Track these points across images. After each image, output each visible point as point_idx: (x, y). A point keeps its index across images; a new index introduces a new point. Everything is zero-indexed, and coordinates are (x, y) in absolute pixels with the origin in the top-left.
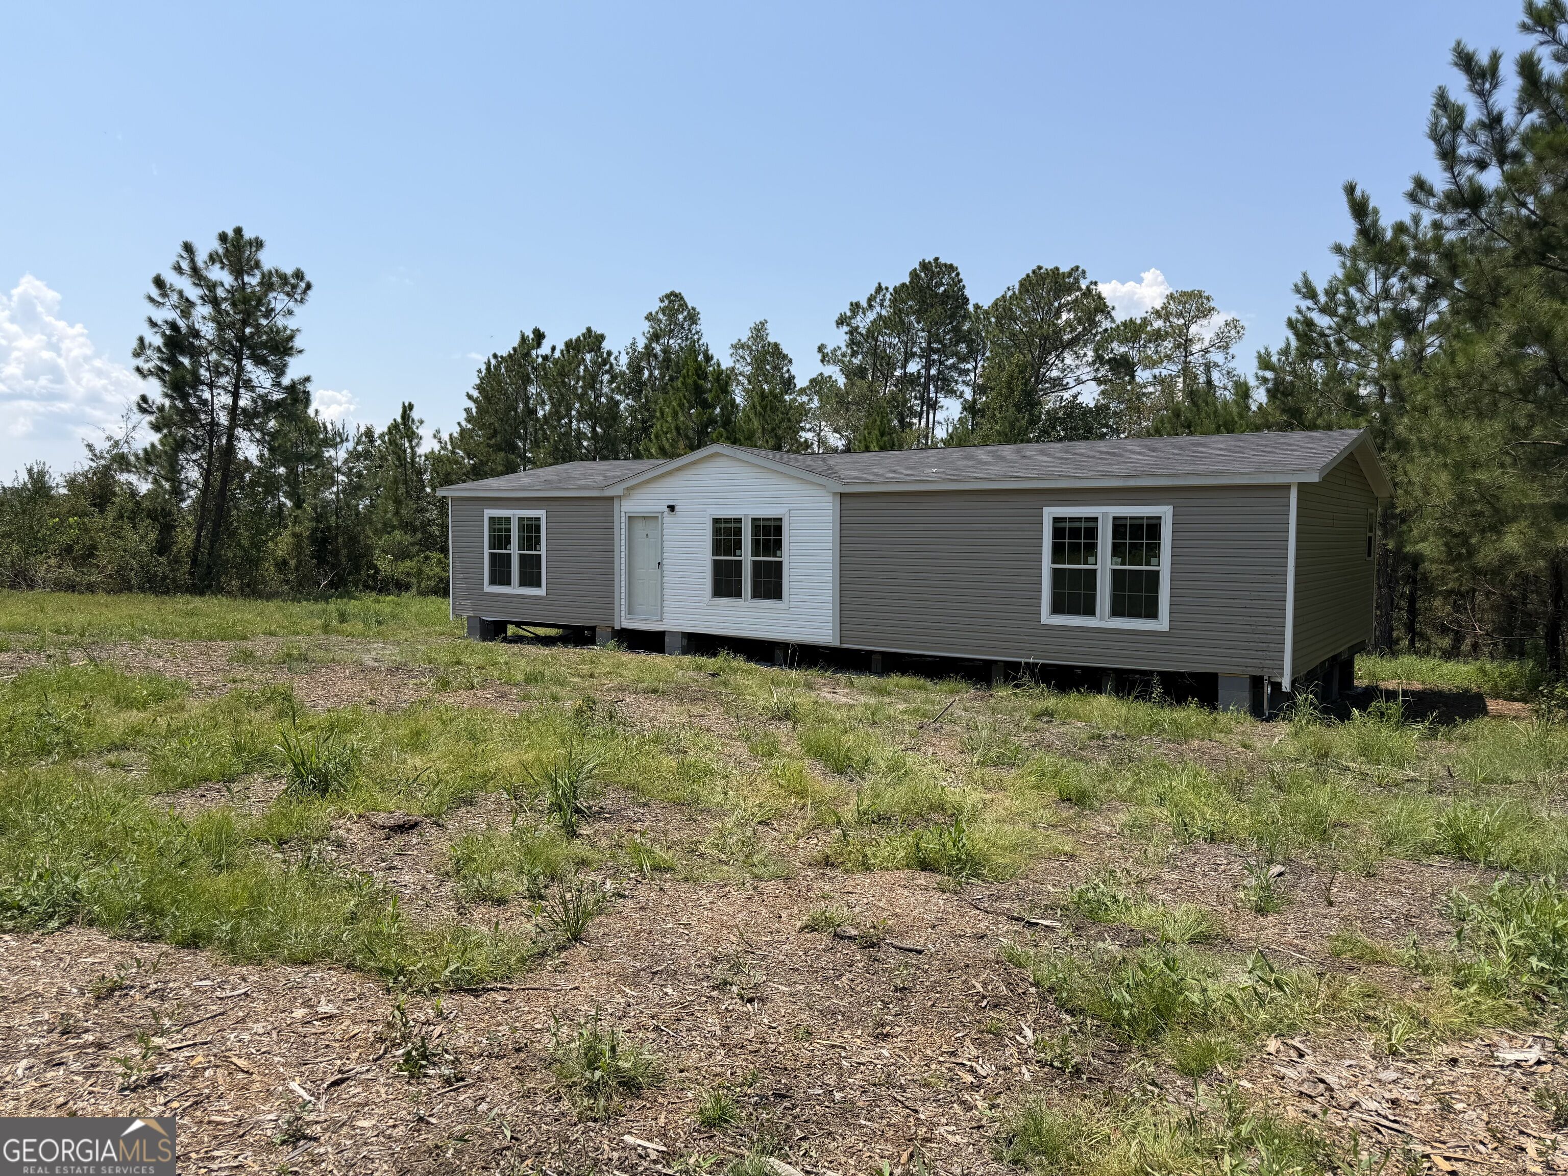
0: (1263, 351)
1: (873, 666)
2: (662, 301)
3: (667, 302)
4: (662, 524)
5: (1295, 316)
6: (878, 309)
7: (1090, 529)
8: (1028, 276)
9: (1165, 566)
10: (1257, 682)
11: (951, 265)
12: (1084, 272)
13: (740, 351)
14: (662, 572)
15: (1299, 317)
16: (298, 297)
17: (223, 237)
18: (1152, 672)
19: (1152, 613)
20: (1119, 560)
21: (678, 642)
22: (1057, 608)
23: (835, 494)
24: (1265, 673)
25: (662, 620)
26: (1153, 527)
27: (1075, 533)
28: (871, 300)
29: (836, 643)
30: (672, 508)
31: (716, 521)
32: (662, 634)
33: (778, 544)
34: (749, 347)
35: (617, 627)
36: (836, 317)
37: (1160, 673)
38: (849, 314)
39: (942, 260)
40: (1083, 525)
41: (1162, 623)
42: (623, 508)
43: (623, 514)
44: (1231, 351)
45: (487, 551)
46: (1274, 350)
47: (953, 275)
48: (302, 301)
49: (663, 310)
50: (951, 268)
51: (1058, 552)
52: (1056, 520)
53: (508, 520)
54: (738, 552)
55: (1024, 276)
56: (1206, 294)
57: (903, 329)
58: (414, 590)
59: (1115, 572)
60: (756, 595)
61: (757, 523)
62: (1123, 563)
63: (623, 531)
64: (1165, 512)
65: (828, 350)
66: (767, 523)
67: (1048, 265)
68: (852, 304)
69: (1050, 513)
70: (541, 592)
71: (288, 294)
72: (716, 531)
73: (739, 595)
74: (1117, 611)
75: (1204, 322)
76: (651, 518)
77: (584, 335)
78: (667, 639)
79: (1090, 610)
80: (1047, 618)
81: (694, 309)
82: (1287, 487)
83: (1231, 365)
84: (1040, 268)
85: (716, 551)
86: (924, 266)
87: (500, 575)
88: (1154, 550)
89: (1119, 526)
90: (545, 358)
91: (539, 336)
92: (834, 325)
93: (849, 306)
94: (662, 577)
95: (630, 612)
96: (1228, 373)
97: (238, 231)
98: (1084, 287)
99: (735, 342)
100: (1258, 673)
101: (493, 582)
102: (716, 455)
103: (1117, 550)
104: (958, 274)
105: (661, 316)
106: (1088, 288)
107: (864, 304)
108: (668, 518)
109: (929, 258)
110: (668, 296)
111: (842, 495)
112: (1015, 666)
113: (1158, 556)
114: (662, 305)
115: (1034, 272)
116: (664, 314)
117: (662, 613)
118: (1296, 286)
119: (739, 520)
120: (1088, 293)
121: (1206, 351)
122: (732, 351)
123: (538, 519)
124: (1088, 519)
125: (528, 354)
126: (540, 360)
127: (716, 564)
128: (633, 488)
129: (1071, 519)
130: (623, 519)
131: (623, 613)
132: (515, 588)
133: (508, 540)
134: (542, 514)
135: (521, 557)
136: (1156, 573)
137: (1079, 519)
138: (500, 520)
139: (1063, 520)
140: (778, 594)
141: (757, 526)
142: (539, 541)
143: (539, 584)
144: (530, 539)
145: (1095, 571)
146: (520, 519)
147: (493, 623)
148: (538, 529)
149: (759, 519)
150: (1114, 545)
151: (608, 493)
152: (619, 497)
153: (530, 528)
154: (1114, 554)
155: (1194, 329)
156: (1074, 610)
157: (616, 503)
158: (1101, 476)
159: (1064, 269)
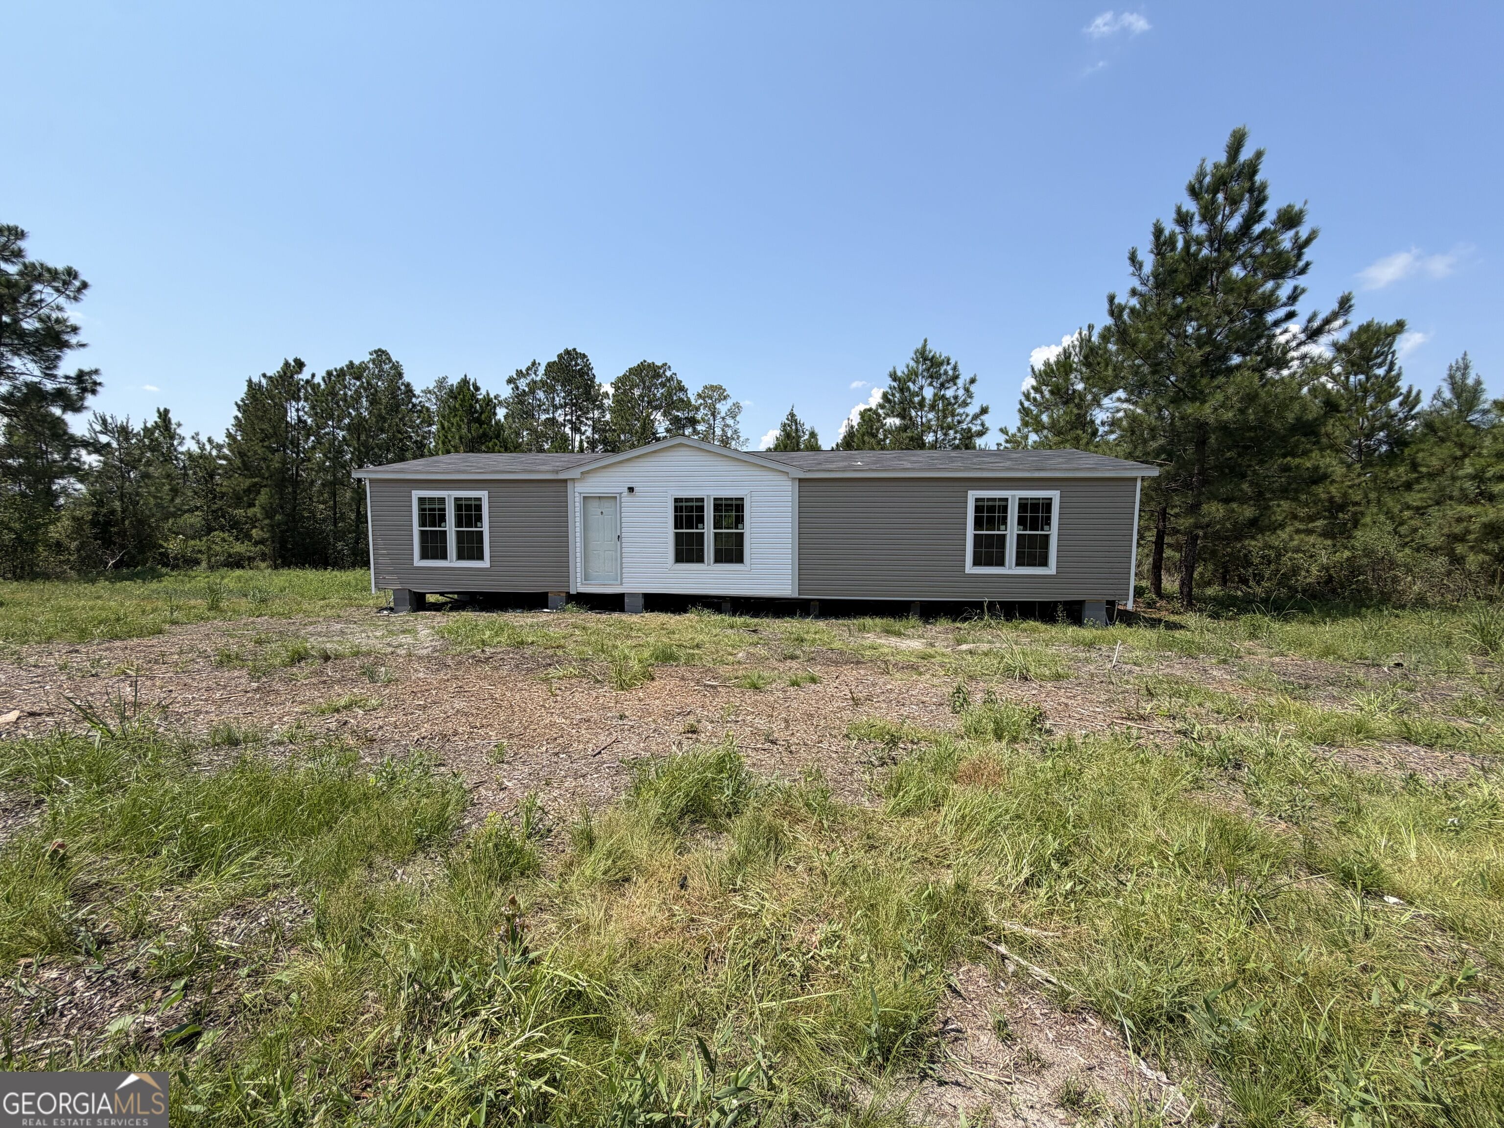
1: (812, 610)
2: (371, 354)
3: (375, 355)
4: (621, 503)
6: (534, 376)
7: (1001, 506)
9: (1054, 531)
10: (1110, 605)
11: (584, 354)
12: (670, 366)
14: (622, 543)
16: (70, 293)
18: (1056, 603)
19: (1044, 563)
20: (1023, 527)
21: (641, 602)
22: (977, 562)
23: (794, 479)
24: (1116, 599)
25: (621, 584)
26: (1047, 504)
27: (991, 509)
28: (528, 369)
29: (797, 595)
30: (631, 490)
31: (676, 500)
32: (621, 595)
33: (740, 520)
35: (573, 591)
36: (507, 378)
38: (515, 376)
39: (578, 351)
40: (997, 503)
41: (1051, 569)
42: (578, 490)
43: (577, 494)
45: (416, 529)
47: (585, 360)
48: (76, 299)
49: (373, 361)
50: (584, 356)
51: (978, 524)
52: (977, 500)
53: (442, 500)
54: (700, 526)
55: (636, 365)
56: (724, 388)
58: (204, 564)
59: (1019, 536)
60: (720, 558)
61: (719, 502)
62: (1025, 530)
63: (577, 509)
64: (1055, 495)
65: (502, 398)
66: (729, 502)
67: (650, 361)
69: (972, 495)
70: (486, 563)
71: (56, 289)
72: (677, 509)
73: (700, 559)
74: (1019, 563)
75: (723, 402)
76: (608, 498)
77: (346, 366)
78: (626, 600)
79: (1001, 563)
80: (970, 568)
81: (397, 362)
82: (1135, 479)
84: (645, 361)
85: (678, 524)
86: (567, 352)
87: (433, 550)
88: (1047, 521)
89: (1023, 505)
90: (307, 382)
91: (300, 365)
92: (506, 383)
93: (515, 372)
94: (622, 548)
95: (587, 577)
100: (1111, 598)
101: (424, 556)
102: (681, 445)
103: (1022, 521)
104: (589, 360)
106: (671, 376)
107: (524, 371)
108: (626, 498)
109: (570, 348)
110: (376, 352)
111: (800, 480)
113: (1049, 524)
114: (372, 357)
115: (641, 363)
116: (374, 364)
117: (622, 579)
119: (702, 500)
120: (671, 379)
121: (723, 418)
123: (480, 499)
124: (1000, 500)
125: (292, 377)
126: (301, 383)
127: (677, 534)
128: (588, 472)
129: (989, 500)
130: (577, 499)
131: (579, 580)
132: (452, 562)
133: (442, 518)
134: (483, 495)
135: (458, 533)
136: (1047, 536)
137: (994, 500)
138: (432, 500)
139: (982, 500)
140: (738, 558)
141: (720, 505)
142: (479, 518)
143: (481, 557)
144: (469, 517)
145: (1004, 536)
146: (457, 499)
147: (425, 594)
148: (479, 508)
149: (721, 499)
150: (1019, 517)
151: (562, 476)
152: (573, 479)
153: (468, 507)
154: (1019, 524)
155: (718, 406)
156: (989, 563)
157: (570, 485)
158: (1008, 469)
159: (658, 363)
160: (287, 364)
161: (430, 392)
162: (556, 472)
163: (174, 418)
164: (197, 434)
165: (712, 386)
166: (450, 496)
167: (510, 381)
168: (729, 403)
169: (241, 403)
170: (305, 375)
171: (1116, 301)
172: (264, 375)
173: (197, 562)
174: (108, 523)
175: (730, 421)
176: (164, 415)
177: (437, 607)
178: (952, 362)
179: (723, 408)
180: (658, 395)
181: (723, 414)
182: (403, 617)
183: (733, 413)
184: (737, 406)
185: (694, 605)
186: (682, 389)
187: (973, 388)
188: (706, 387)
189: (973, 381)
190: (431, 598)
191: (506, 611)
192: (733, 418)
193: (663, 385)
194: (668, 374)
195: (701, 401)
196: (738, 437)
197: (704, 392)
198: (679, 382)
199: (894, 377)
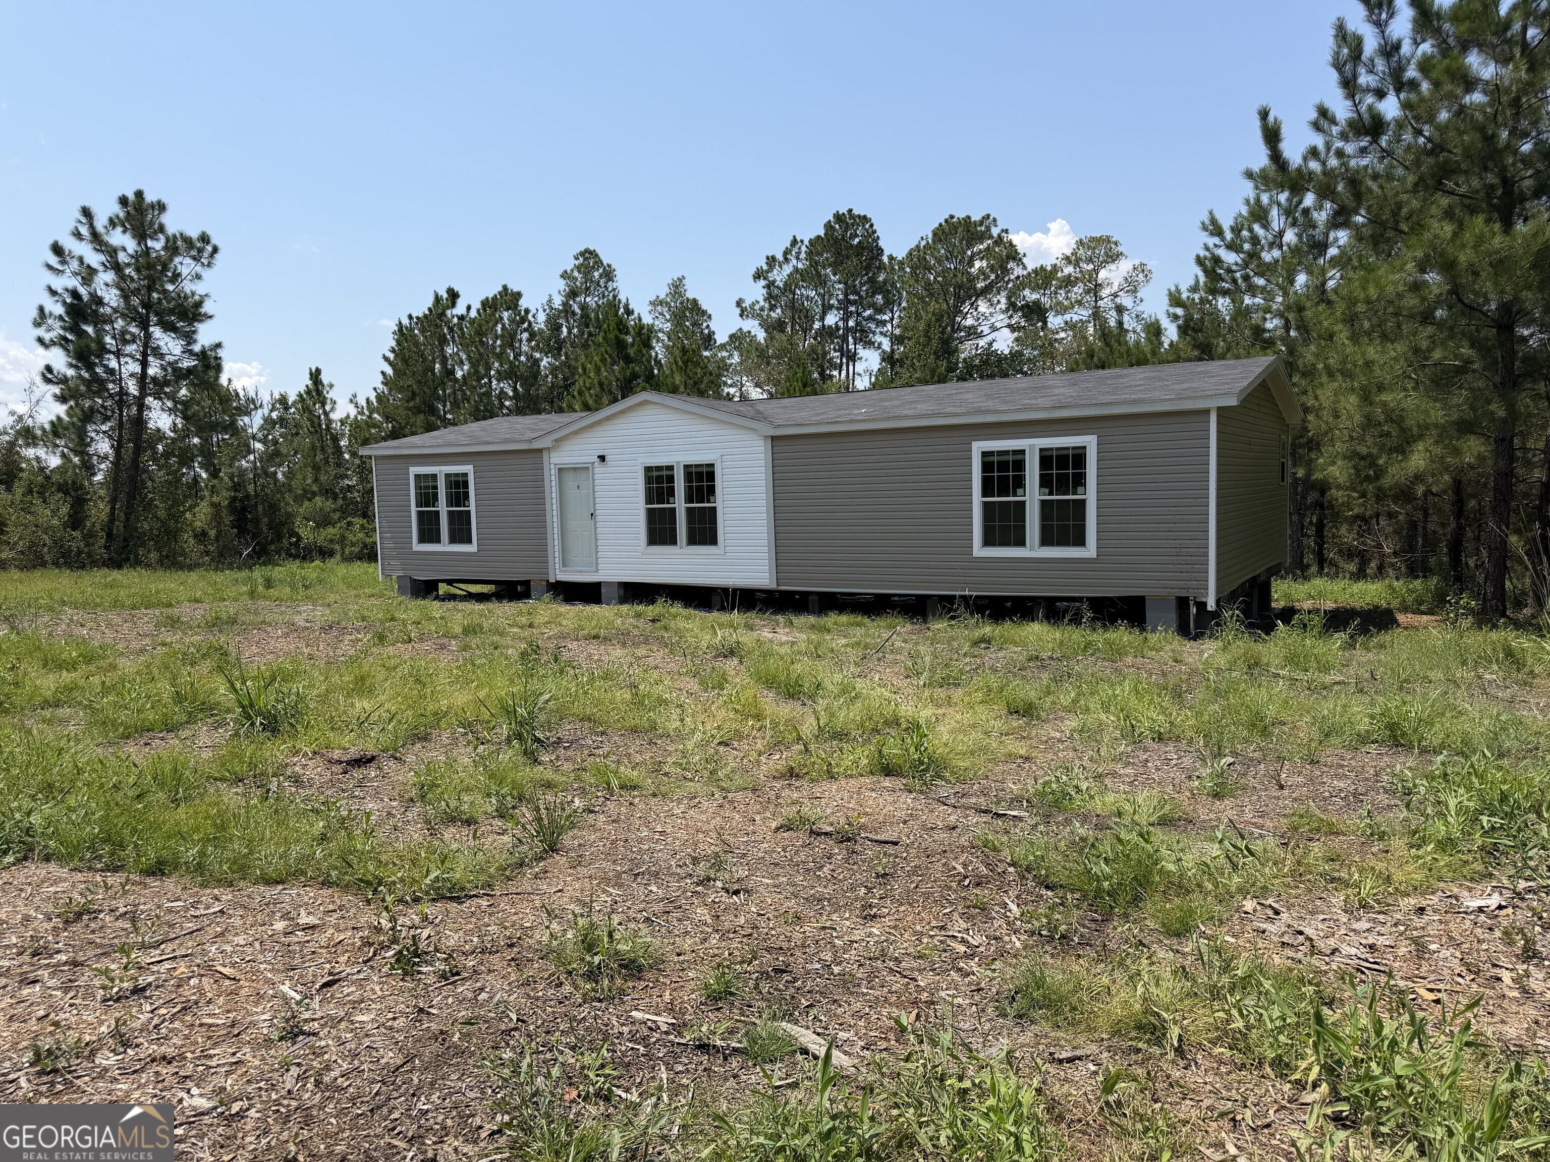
0: (1173, 289)
1: (810, 606)
2: (577, 258)
3: (581, 259)
4: (593, 474)
5: (1203, 253)
6: (794, 261)
7: (1017, 461)
8: (941, 225)
9: (1091, 494)
10: (1182, 603)
11: (865, 217)
12: (995, 220)
13: (659, 308)
14: (596, 522)
15: (1207, 254)
16: (205, 261)
17: (123, 201)
18: (1080, 599)
19: (1080, 541)
20: (1047, 491)
21: (615, 592)
22: (988, 541)
23: (766, 437)
24: (1191, 594)
25: (597, 571)
26: (1079, 457)
27: (1003, 466)
28: (786, 253)
29: (773, 586)
30: (602, 458)
31: (648, 469)
32: (598, 584)
33: (712, 490)
34: (667, 304)
35: (552, 580)
36: (753, 271)
37: (1088, 599)
38: (765, 267)
39: (856, 212)
40: (1011, 458)
41: (1090, 550)
42: (554, 460)
43: (552, 466)
44: (1139, 295)
45: (414, 509)
46: (1184, 288)
47: (867, 226)
49: (578, 268)
50: (865, 219)
51: (987, 486)
52: (984, 454)
53: (434, 477)
54: (671, 499)
55: (937, 225)
56: (1114, 239)
57: (819, 281)
58: (338, 557)
59: (1043, 503)
60: (693, 540)
61: (690, 470)
62: (1051, 493)
63: (553, 483)
64: (1089, 442)
65: (746, 304)
66: (700, 470)
67: (960, 214)
68: (768, 258)
69: (979, 447)
70: (472, 548)
72: (649, 480)
73: (673, 541)
74: (1046, 541)
75: (1112, 267)
76: (581, 469)
77: (500, 293)
78: (603, 590)
79: (1021, 542)
80: (979, 550)
81: (609, 266)
82: (1207, 412)
83: (1139, 308)
84: (952, 217)
85: (649, 500)
86: (838, 217)
87: (429, 533)
88: (1080, 480)
89: (1046, 458)
90: (461, 318)
91: (453, 296)
92: (752, 279)
93: (765, 260)
94: (596, 528)
95: (564, 564)
96: (1137, 316)
97: (139, 194)
98: (995, 235)
99: (653, 298)
100: (1183, 594)
101: (422, 540)
102: (647, 402)
103: (1045, 482)
104: (872, 226)
105: (576, 274)
106: (999, 235)
107: (780, 257)
108: (599, 468)
109: (843, 210)
110: (582, 254)
111: (773, 438)
112: (950, 599)
113: (1084, 485)
114: (577, 262)
115: (946, 221)
116: (579, 272)
117: (597, 564)
118: (1203, 224)
119: (671, 468)
120: (999, 241)
121: (1115, 295)
122: (650, 308)
123: (466, 475)
124: (1016, 452)
125: (443, 314)
126: (455, 320)
127: (650, 513)
128: (561, 439)
129: (1000, 453)
130: (553, 471)
131: (557, 566)
132: (445, 545)
133: (435, 498)
134: (470, 469)
135: (450, 513)
136: (1082, 502)
137: (1006, 453)
138: (426, 476)
139: (991, 453)
140: (713, 540)
141: (689, 473)
142: (466, 496)
143: (469, 540)
144: (458, 495)
145: (1024, 502)
146: (447, 476)
148: (466, 484)
149: (691, 466)
150: (1041, 476)
151: (536, 445)
152: (548, 449)
153: (458, 484)
154: (1042, 485)
156: (1005, 542)
157: (545, 455)
158: (1026, 409)
159: (976, 217)
160: (438, 299)
161: (661, 303)
162: (530, 441)
163: (326, 378)
165: (1093, 239)
166: (441, 470)
167: (758, 275)
168: (1124, 267)
169: (391, 356)
170: (460, 309)
172: (414, 316)
173: (331, 554)
175: (1126, 301)
179: (1113, 276)
181: (1115, 287)
184: (1138, 268)
190: (443, 588)
193: (987, 253)
194: (995, 232)
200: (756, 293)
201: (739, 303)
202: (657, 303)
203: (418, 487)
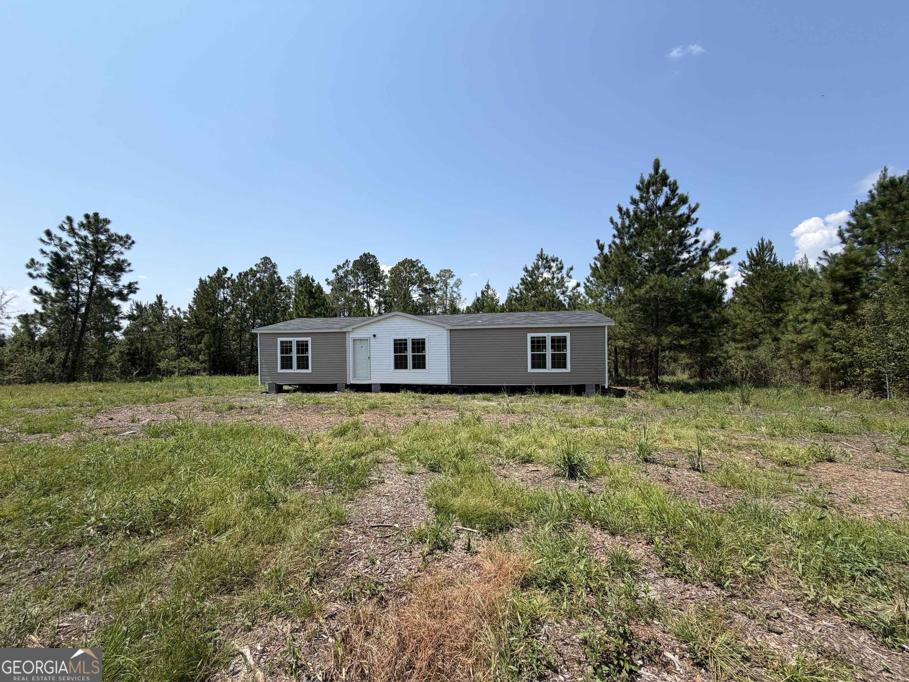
1: (460, 391)
2: (261, 259)
3: (263, 260)
4: (370, 342)
6: (347, 268)
7: (543, 340)
8: (403, 261)
9: (568, 352)
10: (597, 386)
12: (420, 261)
14: (370, 360)
16: (127, 246)
17: (87, 216)
18: (569, 386)
19: (565, 367)
20: (553, 350)
21: (379, 388)
22: (533, 367)
23: (447, 330)
24: (600, 383)
25: (370, 379)
26: (564, 339)
27: (539, 342)
28: (344, 264)
29: (450, 384)
30: (374, 336)
31: (395, 340)
32: (370, 385)
33: (424, 349)
34: (294, 278)
35: (348, 383)
36: (332, 269)
38: (336, 269)
39: (371, 254)
40: (541, 339)
41: (568, 370)
42: (352, 336)
43: (350, 338)
45: (279, 355)
47: (374, 259)
48: (129, 248)
49: (262, 263)
50: (374, 256)
51: (533, 349)
52: (532, 338)
53: (291, 342)
54: (406, 352)
56: (452, 271)
57: (356, 275)
58: (177, 374)
59: (552, 354)
60: (414, 367)
62: (555, 351)
63: (351, 345)
64: (568, 335)
66: (419, 341)
67: (409, 258)
69: (530, 335)
70: (309, 371)
71: (121, 245)
72: (395, 344)
73: (406, 368)
74: (553, 367)
75: (451, 279)
76: (364, 340)
77: (248, 270)
78: (373, 387)
79: (544, 367)
80: (530, 370)
81: (275, 263)
82: (604, 327)
84: (406, 258)
85: (395, 352)
86: (365, 255)
88: (565, 347)
89: (553, 340)
90: (229, 278)
91: (225, 270)
92: (332, 272)
93: (337, 266)
94: (370, 363)
95: (355, 377)
97: (96, 215)
100: (597, 383)
101: (283, 368)
102: (396, 315)
103: (553, 347)
105: (261, 265)
107: (342, 266)
108: (372, 340)
109: (366, 253)
110: (264, 258)
111: (451, 330)
112: (530, 387)
117: (370, 377)
119: (406, 340)
120: (421, 268)
121: (452, 287)
123: (307, 341)
124: (543, 337)
125: (221, 276)
126: (225, 279)
127: (395, 356)
128: (355, 328)
129: (537, 337)
130: (351, 341)
131: (351, 378)
132: (295, 370)
133: (291, 350)
134: (309, 339)
135: (298, 357)
136: (566, 354)
137: (540, 337)
138: (286, 342)
139: (534, 338)
140: (424, 367)
141: (414, 342)
142: (307, 350)
143: (307, 368)
144: (302, 349)
145: (545, 354)
146: (297, 342)
147: (282, 386)
148: (307, 345)
149: (415, 339)
150: (552, 345)
151: (344, 330)
152: (349, 332)
153: (302, 345)
155: (448, 281)
156: (539, 367)
157: (347, 334)
158: (546, 323)
159: (414, 260)
160: (219, 270)
162: (341, 328)
163: (164, 299)
164: (173, 307)
165: (445, 270)
166: (294, 340)
167: (334, 271)
168: (454, 279)
169: (196, 291)
170: (228, 275)
171: (601, 242)
172: (209, 276)
173: (173, 373)
174: (134, 354)
175: (455, 289)
176: (159, 298)
177: (287, 391)
178: (559, 260)
179: (451, 282)
180: (414, 277)
181: (451, 285)
182: (273, 395)
183: (457, 285)
184: (459, 280)
185: (402, 389)
186: (427, 273)
187: (571, 273)
188: (441, 271)
189: (571, 269)
190: (285, 388)
191: (318, 392)
192: (457, 287)
193: (417, 271)
194: (420, 265)
195: (438, 279)
196: (460, 298)
197: (440, 273)
198: (425, 270)
199: (526, 269)
200: (332, 277)
201: (326, 280)
202: (290, 278)
203: (282, 346)
